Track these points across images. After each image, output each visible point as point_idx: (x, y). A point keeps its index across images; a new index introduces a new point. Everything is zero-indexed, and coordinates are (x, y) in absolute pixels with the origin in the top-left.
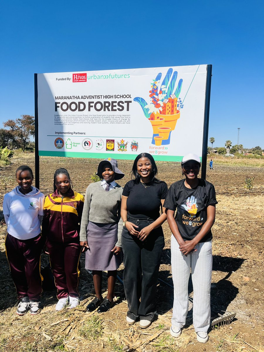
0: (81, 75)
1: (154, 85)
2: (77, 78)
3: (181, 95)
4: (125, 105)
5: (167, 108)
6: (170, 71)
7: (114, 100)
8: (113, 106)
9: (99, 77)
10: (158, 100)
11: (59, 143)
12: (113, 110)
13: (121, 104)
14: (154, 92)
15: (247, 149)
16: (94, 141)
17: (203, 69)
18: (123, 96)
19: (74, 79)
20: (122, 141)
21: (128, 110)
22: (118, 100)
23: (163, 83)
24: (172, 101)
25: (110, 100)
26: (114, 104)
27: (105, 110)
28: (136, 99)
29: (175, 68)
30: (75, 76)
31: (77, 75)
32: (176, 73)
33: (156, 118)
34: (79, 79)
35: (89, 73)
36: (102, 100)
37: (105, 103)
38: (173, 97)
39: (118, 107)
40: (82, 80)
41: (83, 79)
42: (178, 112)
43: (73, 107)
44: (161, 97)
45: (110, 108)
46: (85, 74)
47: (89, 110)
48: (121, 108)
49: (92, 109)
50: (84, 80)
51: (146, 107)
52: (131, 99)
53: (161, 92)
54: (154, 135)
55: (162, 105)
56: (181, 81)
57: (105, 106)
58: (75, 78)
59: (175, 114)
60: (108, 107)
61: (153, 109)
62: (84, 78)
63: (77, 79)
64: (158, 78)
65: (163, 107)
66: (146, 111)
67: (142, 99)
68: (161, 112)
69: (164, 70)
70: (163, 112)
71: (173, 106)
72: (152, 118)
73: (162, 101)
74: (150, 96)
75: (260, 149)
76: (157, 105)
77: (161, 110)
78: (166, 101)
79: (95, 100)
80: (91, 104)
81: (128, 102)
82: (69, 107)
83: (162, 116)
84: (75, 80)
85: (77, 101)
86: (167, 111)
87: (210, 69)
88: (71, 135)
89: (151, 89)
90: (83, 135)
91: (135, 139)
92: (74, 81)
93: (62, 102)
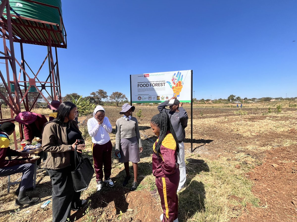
0: (147, 75)
1: (173, 77)
3: (183, 80)
4: (163, 84)
5: (178, 84)
6: (179, 72)
7: (159, 83)
8: (159, 85)
9: (154, 75)
10: (175, 82)
11: (140, 98)
12: (159, 86)
13: (162, 84)
14: (173, 80)
15: (198, 100)
16: (153, 97)
17: (190, 71)
18: (162, 81)
19: (145, 76)
20: (163, 96)
21: (164, 86)
22: (161, 83)
23: (176, 76)
24: (180, 82)
25: (158, 83)
26: (159, 84)
27: (156, 86)
28: (167, 82)
29: (180, 71)
32: (181, 73)
33: (174, 88)
35: (150, 74)
36: (155, 83)
37: (156, 84)
38: (180, 81)
39: (161, 85)
42: (182, 86)
43: (144, 85)
44: (176, 81)
45: (158, 85)
46: (149, 74)
47: (150, 86)
48: (162, 85)
51: (171, 84)
52: (165, 82)
53: (176, 79)
54: (174, 94)
55: (176, 84)
56: (182, 75)
57: (156, 85)
59: (181, 86)
60: (157, 85)
61: (173, 85)
64: (175, 74)
65: (177, 84)
66: (171, 86)
67: (169, 82)
68: (176, 86)
69: (176, 72)
70: (177, 86)
71: (180, 84)
72: (173, 88)
73: (176, 82)
74: (172, 81)
75: (204, 100)
76: (175, 84)
77: (176, 85)
78: (178, 82)
79: (152, 83)
81: (164, 83)
82: (143, 85)
83: (176, 87)
85: (146, 84)
86: (178, 86)
87: (192, 71)
88: (144, 95)
89: (172, 79)
90: (148, 95)
91: (167, 96)
93: (140, 84)
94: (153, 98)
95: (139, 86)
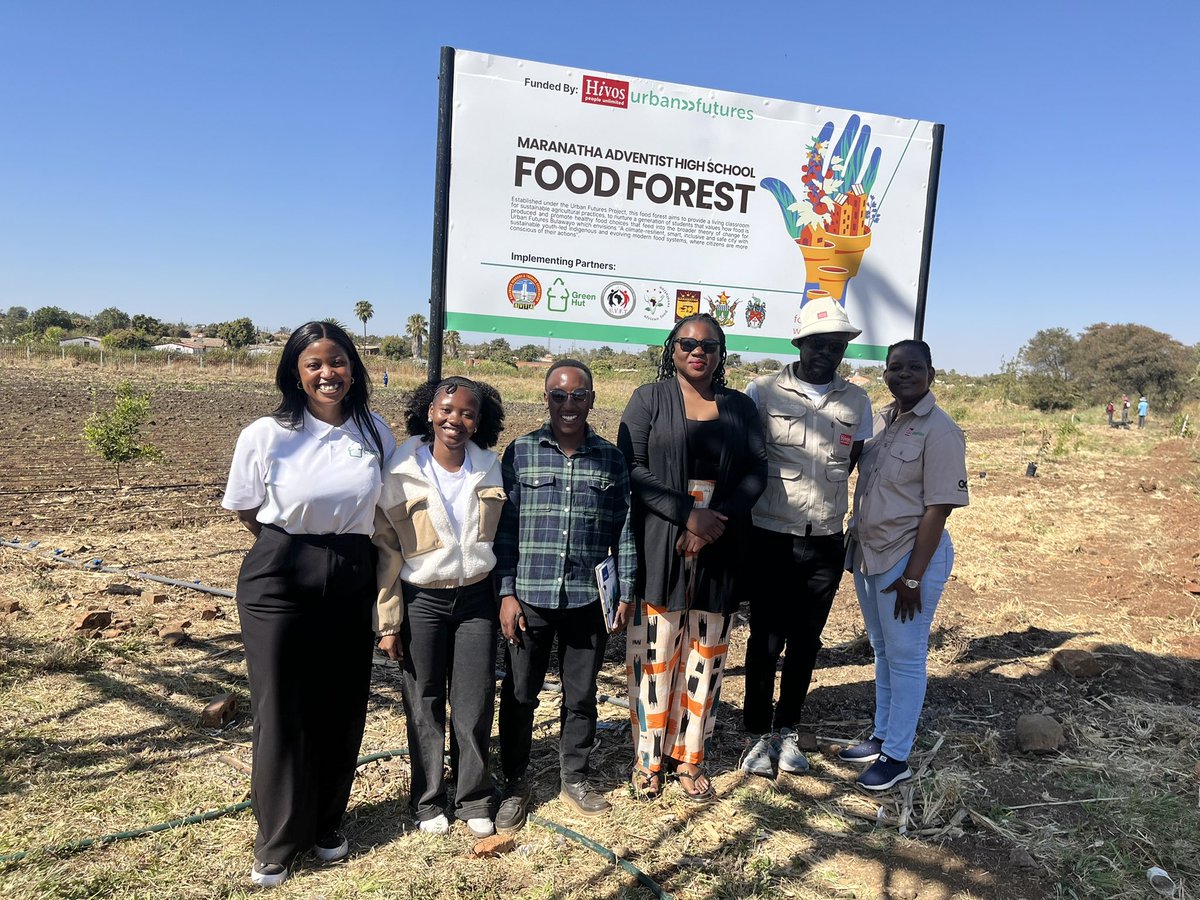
0: (611, 83)
1: (815, 151)
2: (598, 92)
3: (876, 190)
4: (736, 195)
5: (843, 217)
6: (855, 121)
7: (706, 176)
8: (702, 194)
10: (823, 193)
11: (524, 292)
12: (700, 204)
13: (724, 190)
14: (812, 171)
16: (641, 291)
17: (926, 129)
18: (731, 170)
19: (588, 93)
20: (723, 297)
21: (743, 209)
22: (718, 178)
23: (837, 152)
24: (854, 201)
25: (696, 176)
26: (707, 188)
27: (677, 202)
28: (768, 183)
29: (865, 118)
30: (592, 84)
31: (596, 82)
32: (867, 129)
33: (814, 240)
34: (604, 97)
35: (637, 85)
36: (673, 173)
37: (680, 180)
38: (858, 190)
39: (715, 198)
40: (614, 99)
41: (618, 99)
42: (867, 230)
43: (579, 179)
44: (830, 186)
45: (694, 197)
46: (625, 85)
47: (630, 196)
48: (724, 203)
49: (640, 194)
50: (621, 101)
51: (792, 208)
52: (755, 182)
53: (831, 173)
54: (808, 286)
55: (831, 207)
56: (877, 152)
57: (679, 192)
58: (592, 91)
59: (860, 236)
60: (687, 195)
61: (809, 217)
62: (620, 95)
63: (595, 94)
64: (827, 132)
65: (833, 215)
66: (791, 218)
67: (784, 186)
68: (826, 225)
69: (840, 118)
70: (832, 228)
71: (856, 215)
72: (805, 237)
73: (832, 196)
74: (804, 179)
76: (820, 208)
77: (829, 220)
78: (842, 199)
79: (651, 170)
80: (638, 180)
81: (746, 189)
82: (564, 177)
83: (828, 237)
84: (591, 96)
85: (593, 163)
86: (842, 227)
87: (939, 133)
88: (565, 267)
89: (806, 162)
90: (607, 271)
91: (758, 294)
92: (587, 98)
93: (541, 156)
94: (642, 304)
95: (529, 181)
